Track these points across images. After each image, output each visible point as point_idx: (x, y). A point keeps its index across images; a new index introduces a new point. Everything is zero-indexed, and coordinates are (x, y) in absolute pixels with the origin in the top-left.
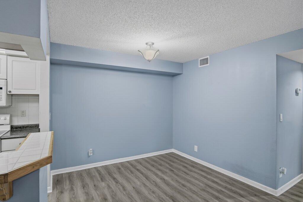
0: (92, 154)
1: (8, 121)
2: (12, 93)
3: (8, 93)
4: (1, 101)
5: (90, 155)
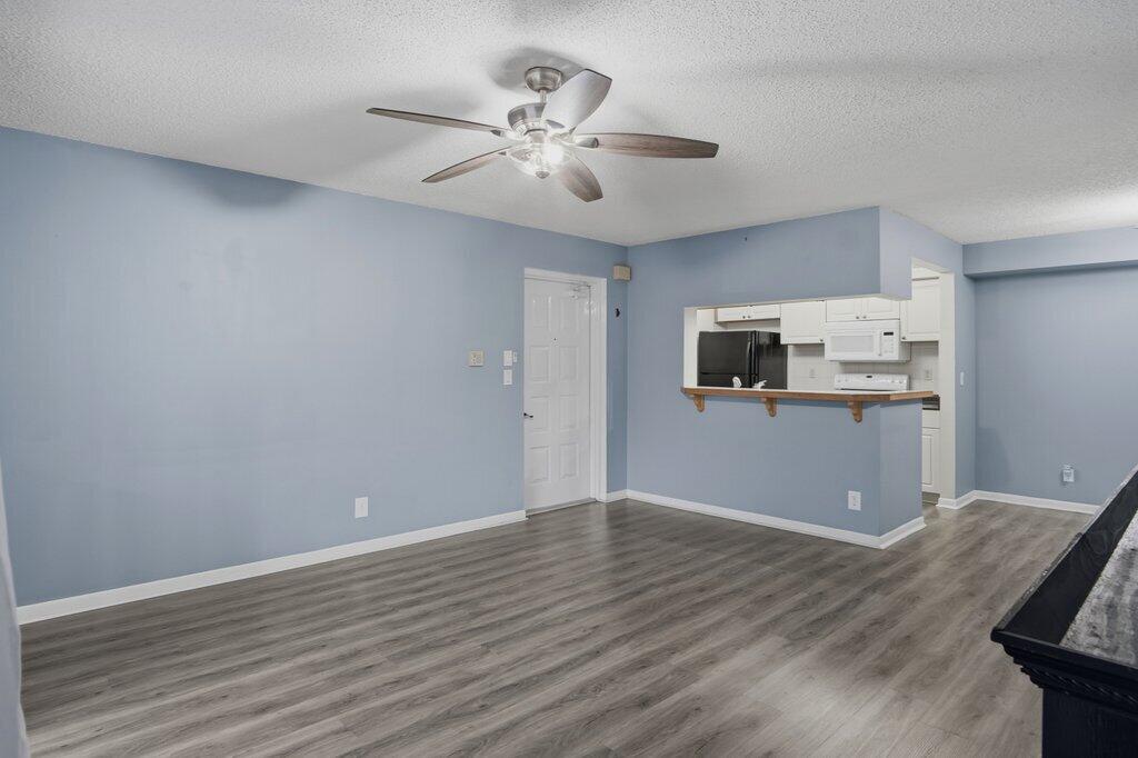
1: (903, 387)
2: (907, 340)
3: (902, 340)
4: (892, 353)
5: (1065, 479)
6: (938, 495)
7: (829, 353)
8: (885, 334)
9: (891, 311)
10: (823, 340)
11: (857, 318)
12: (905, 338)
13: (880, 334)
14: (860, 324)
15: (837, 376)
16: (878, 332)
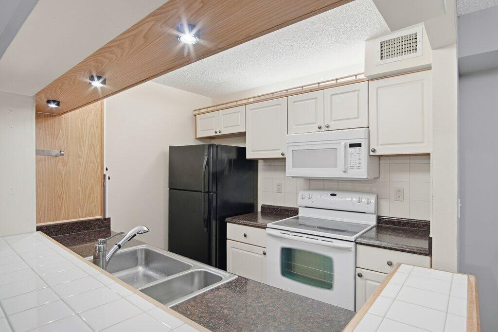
2: (377, 153)
3: (372, 153)
4: (360, 168)
7: (291, 169)
8: (351, 146)
9: (358, 118)
10: (283, 155)
11: (320, 128)
12: (374, 151)
13: (345, 147)
14: (323, 134)
15: (301, 193)
16: (343, 143)
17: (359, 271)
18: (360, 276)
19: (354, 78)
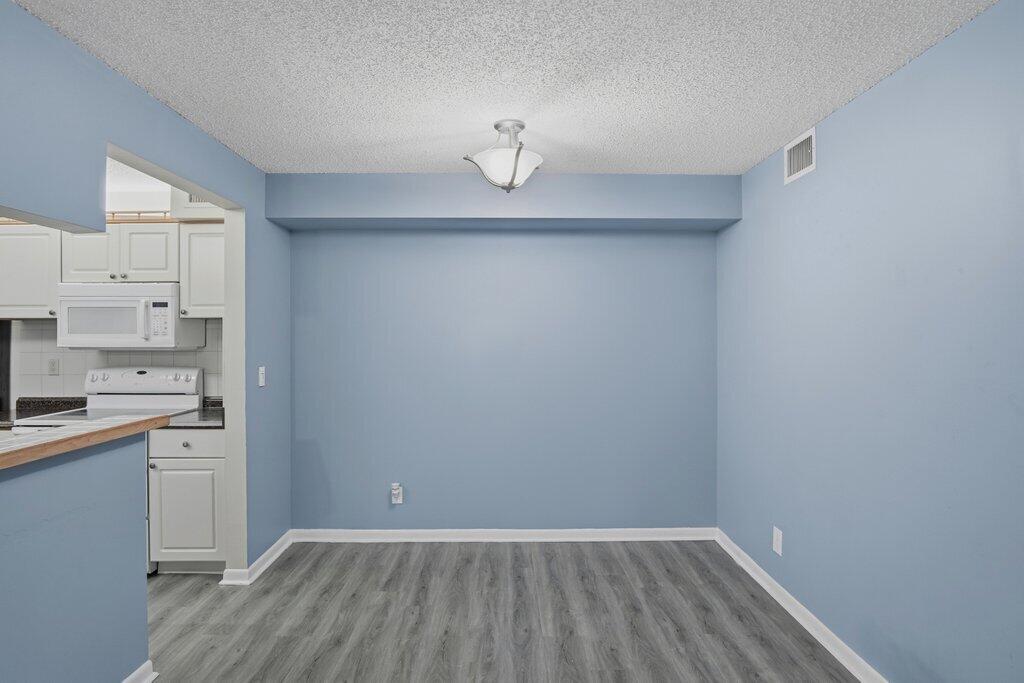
0: (400, 501)
1: (191, 387)
2: (189, 316)
3: (182, 316)
4: (164, 335)
5: (394, 501)
6: (222, 565)
7: (65, 338)
8: (155, 305)
9: (166, 269)
10: (51, 313)
11: (113, 277)
12: (185, 313)
13: (147, 306)
14: (117, 287)
15: (90, 373)
16: (143, 301)
17: (151, 461)
18: (153, 467)
19: (162, 215)
